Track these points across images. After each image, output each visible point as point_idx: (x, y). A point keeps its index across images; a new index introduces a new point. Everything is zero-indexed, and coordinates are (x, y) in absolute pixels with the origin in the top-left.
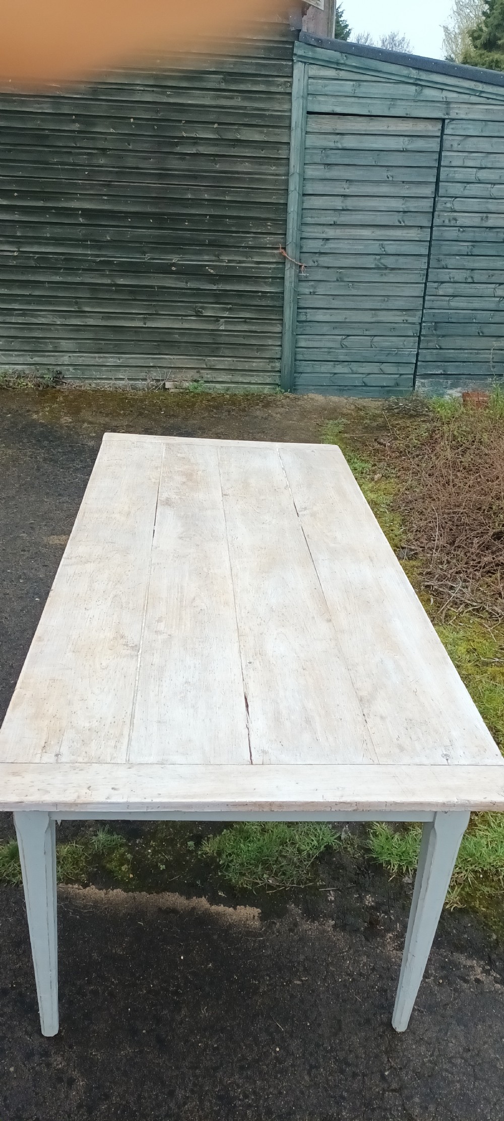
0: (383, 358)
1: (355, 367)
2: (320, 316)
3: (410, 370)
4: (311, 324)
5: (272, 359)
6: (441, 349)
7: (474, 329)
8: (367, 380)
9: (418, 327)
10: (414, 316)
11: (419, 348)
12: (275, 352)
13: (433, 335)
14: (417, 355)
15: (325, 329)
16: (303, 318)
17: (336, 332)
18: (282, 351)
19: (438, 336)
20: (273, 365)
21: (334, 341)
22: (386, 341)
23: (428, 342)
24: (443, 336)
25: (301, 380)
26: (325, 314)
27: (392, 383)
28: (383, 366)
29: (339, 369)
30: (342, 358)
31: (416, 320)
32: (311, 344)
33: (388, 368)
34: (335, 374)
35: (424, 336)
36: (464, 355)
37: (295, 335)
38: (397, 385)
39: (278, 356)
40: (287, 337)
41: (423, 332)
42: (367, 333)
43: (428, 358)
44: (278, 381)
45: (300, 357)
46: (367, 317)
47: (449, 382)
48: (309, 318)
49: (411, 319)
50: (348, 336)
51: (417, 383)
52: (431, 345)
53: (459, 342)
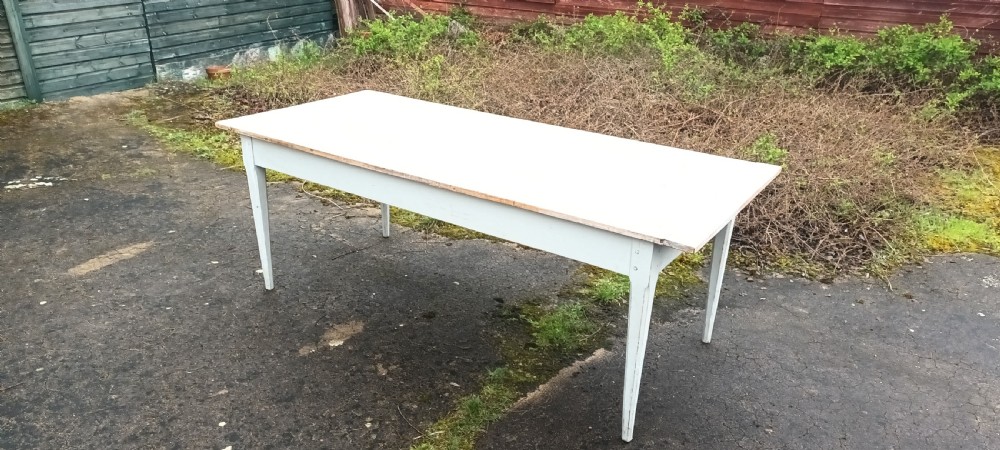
0: (119, 52)
1: (96, 65)
2: (47, 21)
3: (146, 59)
4: (39, 30)
5: (9, 72)
6: (168, 35)
7: (188, 14)
8: (110, 75)
9: (142, 18)
10: (136, 9)
11: (149, 37)
12: (12, 64)
13: (158, 24)
14: (150, 43)
15: (56, 33)
16: (29, 25)
17: (68, 34)
18: (18, 61)
19: (162, 24)
20: (13, 78)
21: (68, 43)
22: (119, 35)
23: (156, 30)
24: (166, 23)
25: (47, 86)
26: (51, 18)
27: (134, 74)
28: (123, 59)
29: (81, 69)
30: (81, 58)
31: (138, 11)
32: (45, 50)
33: (128, 61)
34: (79, 75)
35: (151, 25)
36: (187, 37)
37: (28, 43)
38: (140, 74)
39: (16, 68)
40: (20, 47)
41: (149, 22)
42: (98, 30)
43: (160, 45)
44: (23, 94)
45: (38, 65)
46: (94, 15)
47: (184, 62)
48: (36, 24)
49: (135, 12)
50: (80, 36)
51: (158, 69)
52: (159, 32)
53: (181, 27)
